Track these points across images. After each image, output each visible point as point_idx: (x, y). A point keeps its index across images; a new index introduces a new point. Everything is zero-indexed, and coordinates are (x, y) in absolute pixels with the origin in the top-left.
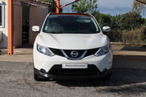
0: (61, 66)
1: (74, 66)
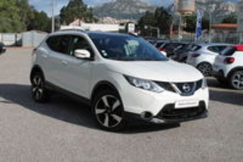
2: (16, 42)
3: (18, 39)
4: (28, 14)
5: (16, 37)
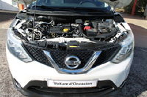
0: (45, 83)
1: (71, 84)
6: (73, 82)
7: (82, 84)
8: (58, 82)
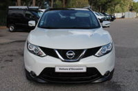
2: (123, 16)
3: (123, 15)
4: (130, 4)
5: (122, 14)
6: (71, 67)
7: (77, 69)
8: (62, 68)
